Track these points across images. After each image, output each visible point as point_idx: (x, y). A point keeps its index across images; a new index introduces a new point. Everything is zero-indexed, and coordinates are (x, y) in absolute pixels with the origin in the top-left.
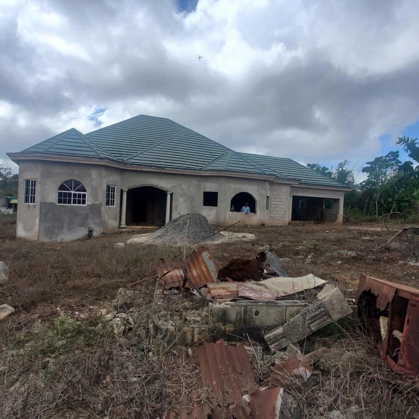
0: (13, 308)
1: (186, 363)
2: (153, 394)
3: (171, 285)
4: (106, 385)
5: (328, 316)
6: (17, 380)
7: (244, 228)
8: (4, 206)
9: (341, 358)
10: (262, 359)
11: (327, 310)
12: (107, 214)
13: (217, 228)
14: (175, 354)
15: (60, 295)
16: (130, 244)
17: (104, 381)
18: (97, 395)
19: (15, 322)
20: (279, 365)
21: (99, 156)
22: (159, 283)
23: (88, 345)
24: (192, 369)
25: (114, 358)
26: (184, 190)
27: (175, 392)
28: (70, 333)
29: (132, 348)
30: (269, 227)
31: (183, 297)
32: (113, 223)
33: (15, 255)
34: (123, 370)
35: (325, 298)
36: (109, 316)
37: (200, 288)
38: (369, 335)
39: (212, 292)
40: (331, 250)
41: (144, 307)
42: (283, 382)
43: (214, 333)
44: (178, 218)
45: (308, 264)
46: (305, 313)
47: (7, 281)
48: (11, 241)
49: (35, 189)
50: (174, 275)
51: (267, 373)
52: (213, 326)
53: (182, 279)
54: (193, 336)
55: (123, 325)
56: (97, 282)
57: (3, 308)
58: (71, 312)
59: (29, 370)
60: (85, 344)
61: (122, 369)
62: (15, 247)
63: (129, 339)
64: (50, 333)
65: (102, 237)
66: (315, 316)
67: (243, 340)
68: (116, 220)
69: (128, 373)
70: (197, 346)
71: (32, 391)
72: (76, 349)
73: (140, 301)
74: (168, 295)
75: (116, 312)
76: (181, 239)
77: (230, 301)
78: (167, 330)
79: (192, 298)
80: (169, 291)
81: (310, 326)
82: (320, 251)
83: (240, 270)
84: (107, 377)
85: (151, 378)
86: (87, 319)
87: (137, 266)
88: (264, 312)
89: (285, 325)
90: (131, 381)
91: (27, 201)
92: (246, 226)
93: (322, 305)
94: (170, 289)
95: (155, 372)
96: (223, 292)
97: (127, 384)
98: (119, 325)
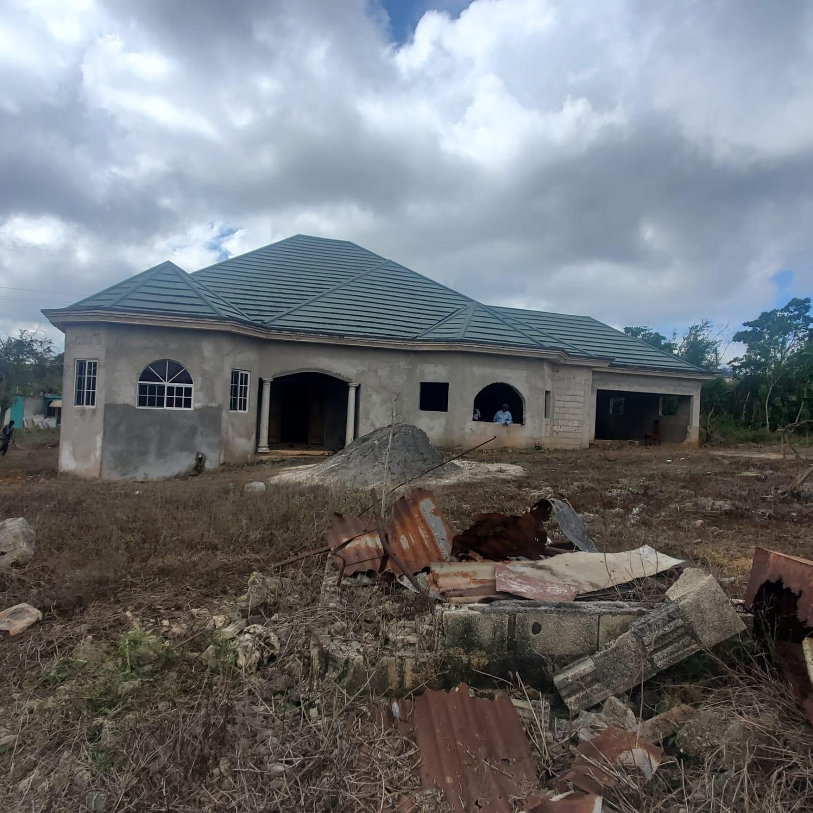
0: (39, 611)
1: (389, 734)
2: (318, 801)
3: (356, 568)
4: (219, 780)
5: (692, 638)
6: (35, 765)
7: (501, 454)
8: (40, 413)
9: (725, 730)
10: (551, 728)
11: (688, 624)
12: (233, 425)
13: (448, 453)
14: (365, 713)
15: (133, 584)
16: (276, 485)
17: (216, 771)
18: (200, 802)
19: (41, 639)
20: (588, 742)
21: (217, 313)
22: (331, 562)
23: (185, 692)
24: (400, 746)
25: (237, 721)
26: (382, 380)
27: (364, 799)
28: (149, 663)
29: (276, 698)
30: (550, 452)
31: (380, 593)
32: (243, 445)
33: (55, 506)
34: (255, 746)
35: (684, 597)
36: (230, 630)
37: (416, 574)
38: (783, 679)
39: (441, 581)
40: (680, 497)
41: (300, 612)
42: (601, 783)
43: (445, 669)
44: (371, 434)
45: (633, 525)
46: (642, 630)
47: (30, 557)
48: (48, 479)
49: (94, 379)
50: (363, 546)
51: (562, 759)
52: (445, 655)
53: (378, 554)
54: (402, 674)
55: (257, 649)
56: (209, 560)
57: (20, 612)
58: (154, 620)
59: (63, 742)
60: (179, 688)
61: (253, 744)
62: (54, 490)
63: (270, 679)
64: (110, 665)
65: (223, 471)
66: (664, 635)
67: (509, 685)
68: (249, 439)
69: (265, 752)
70: (409, 698)
71: (64, 790)
72: (161, 698)
73: (293, 599)
74: (350, 587)
75: (244, 621)
76: (375, 474)
77: (479, 602)
78: (347, 662)
79: (400, 593)
80: (352, 579)
81: (653, 659)
82: (656, 499)
83: (497, 536)
84: (221, 762)
85: (314, 765)
86: (185, 636)
87: (288, 529)
88: (551, 625)
89: (598, 654)
90: (272, 772)
91: (79, 402)
92: (504, 450)
93: (679, 613)
94: (355, 575)
95: (322, 753)
96: (462, 583)
97: (262, 778)
98: (249, 649)
